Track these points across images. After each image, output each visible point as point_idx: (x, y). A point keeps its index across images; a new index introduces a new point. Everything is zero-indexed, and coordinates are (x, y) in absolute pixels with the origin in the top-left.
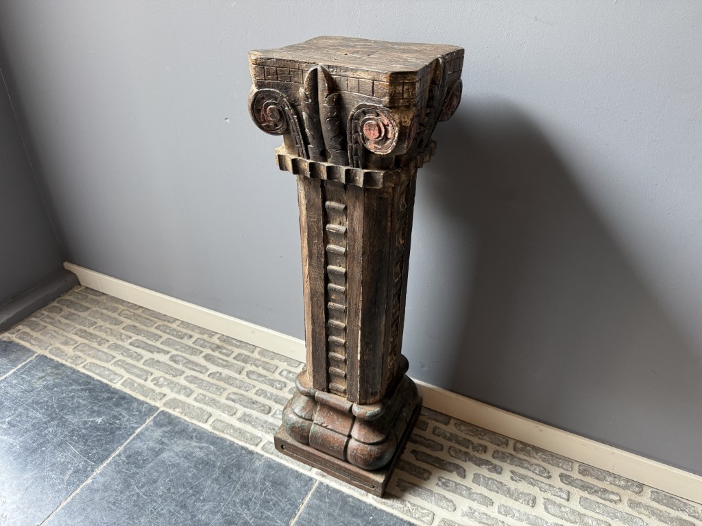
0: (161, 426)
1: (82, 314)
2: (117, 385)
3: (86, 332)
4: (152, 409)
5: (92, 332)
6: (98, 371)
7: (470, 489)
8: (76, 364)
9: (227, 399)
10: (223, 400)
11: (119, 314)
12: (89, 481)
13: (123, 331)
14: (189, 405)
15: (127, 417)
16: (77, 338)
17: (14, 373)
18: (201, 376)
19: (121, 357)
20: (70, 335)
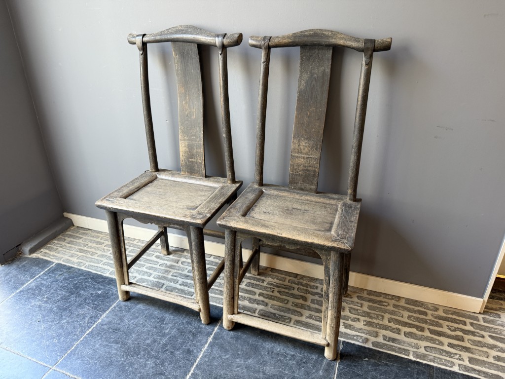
1: (76, 240)
2: (107, 275)
3: (83, 250)
5: (86, 249)
6: (94, 269)
7: (309, 306)
8: (80, 266)
9: (172, 276)
10: (170, 276)
11: (101, 239)
12: (100, 321)
13: (105, 247)
16: (78, 253)
17: (44, 273)
18: (155, 266)
19: (106, 261)
20: (73, 252)
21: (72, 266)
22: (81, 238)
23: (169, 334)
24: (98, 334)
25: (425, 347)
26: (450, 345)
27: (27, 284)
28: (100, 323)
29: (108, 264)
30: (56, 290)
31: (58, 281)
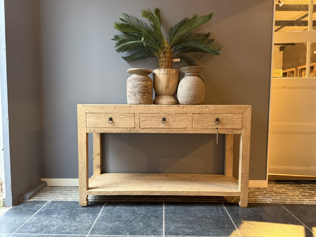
3: (62, 194)
5: (65, 194)
8: (67, 200)
13: (76, 192)
16: (60, 196)
17: (46, 205)
21: (62, 200)
22: (57, 190)
23: (142, 214)
24: (103, 221)
25: (254, 199)
26: (262, 197)
27: (38, 211)
28: (100, 217)
30: (61, 210)
31: (58, 207)
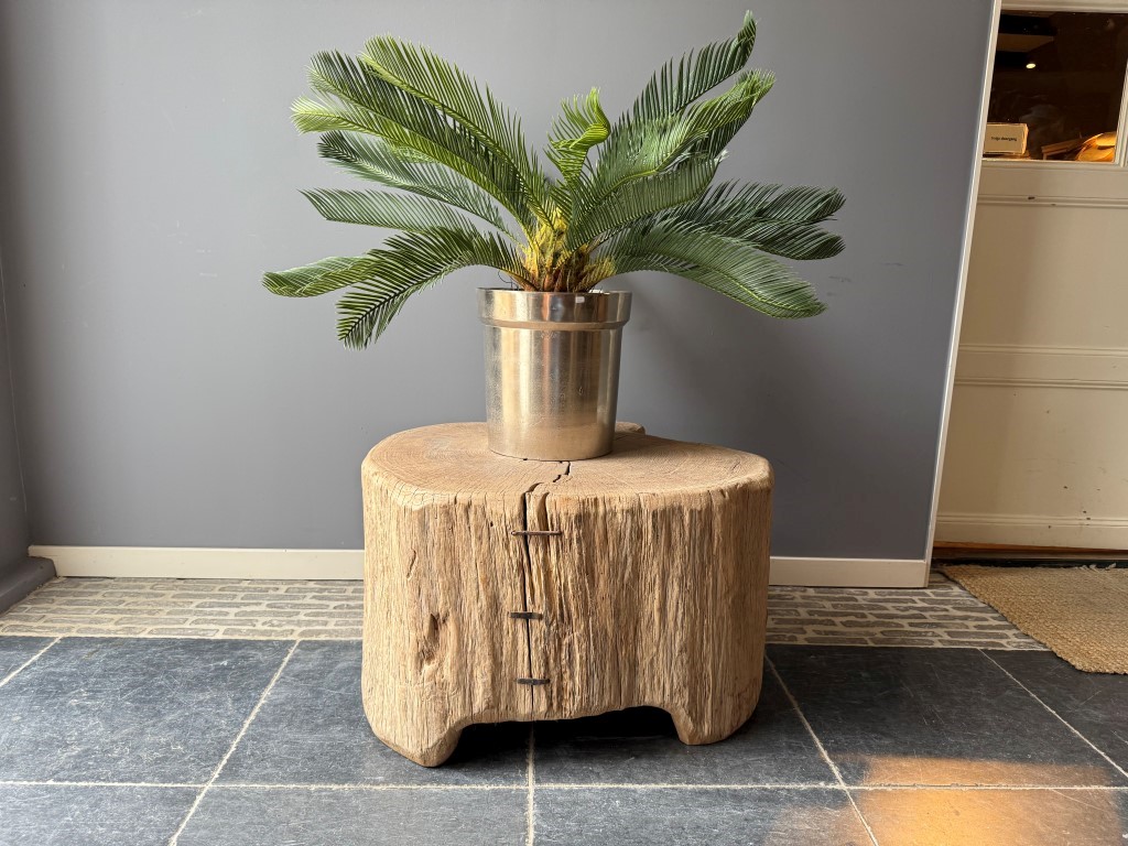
0: (314, 649)
1: (91, 598)
2: (219, 636)
3: (117, 610)
4: (289, 643)
5: (126, 608)
6: (174, 633)
8: (135, 634)
11: (152, 588)
12: (262, 701)
13: (174, 600)
14: (335, 631)
15: (260, 654)
16: (109, 616)
17: (44, 657)
18: (324, 611)
19: (195, 618)
20: (93, 615)
21: (113, 636)
22: (97, 593)
24: (280, 721)
25: (882, 633)
26: (911, 625)
28: (269, 705)
29: (206, 622)
30: (104, 676)
31: (93, 663)
